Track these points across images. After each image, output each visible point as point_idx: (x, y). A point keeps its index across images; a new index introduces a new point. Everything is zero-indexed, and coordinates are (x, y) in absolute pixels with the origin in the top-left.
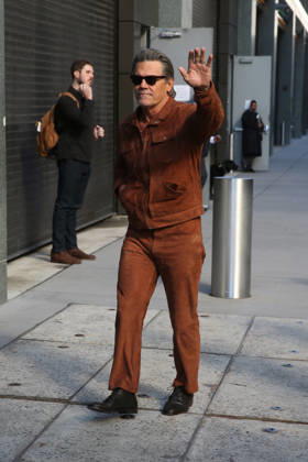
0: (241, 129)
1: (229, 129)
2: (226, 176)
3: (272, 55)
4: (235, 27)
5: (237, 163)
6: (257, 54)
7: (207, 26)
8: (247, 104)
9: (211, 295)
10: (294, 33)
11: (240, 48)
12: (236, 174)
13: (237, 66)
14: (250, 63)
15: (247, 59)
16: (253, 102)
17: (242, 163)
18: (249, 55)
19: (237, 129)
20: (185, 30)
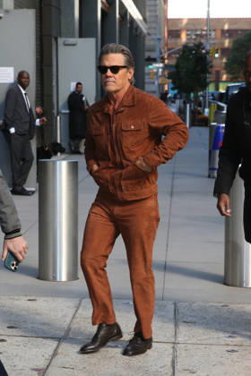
0: (68, 111)
1: (55, 111)
2: (53, 159)
3: (97, 37)
4: (59, 9)
5: (65, 145)
6: (81, 36)
7: (28, 8)
8: (73, 86)
9: (39, 278)
10: (118, 16)
11: (63, 30)
12: (63, 156)
13: (61, 48)
14: (74, 45)
15: (71, 40)
16: (79, 84)
17: (69, 145)
18: (73, 36)
19: (63, 111)
20: (7, 11)
